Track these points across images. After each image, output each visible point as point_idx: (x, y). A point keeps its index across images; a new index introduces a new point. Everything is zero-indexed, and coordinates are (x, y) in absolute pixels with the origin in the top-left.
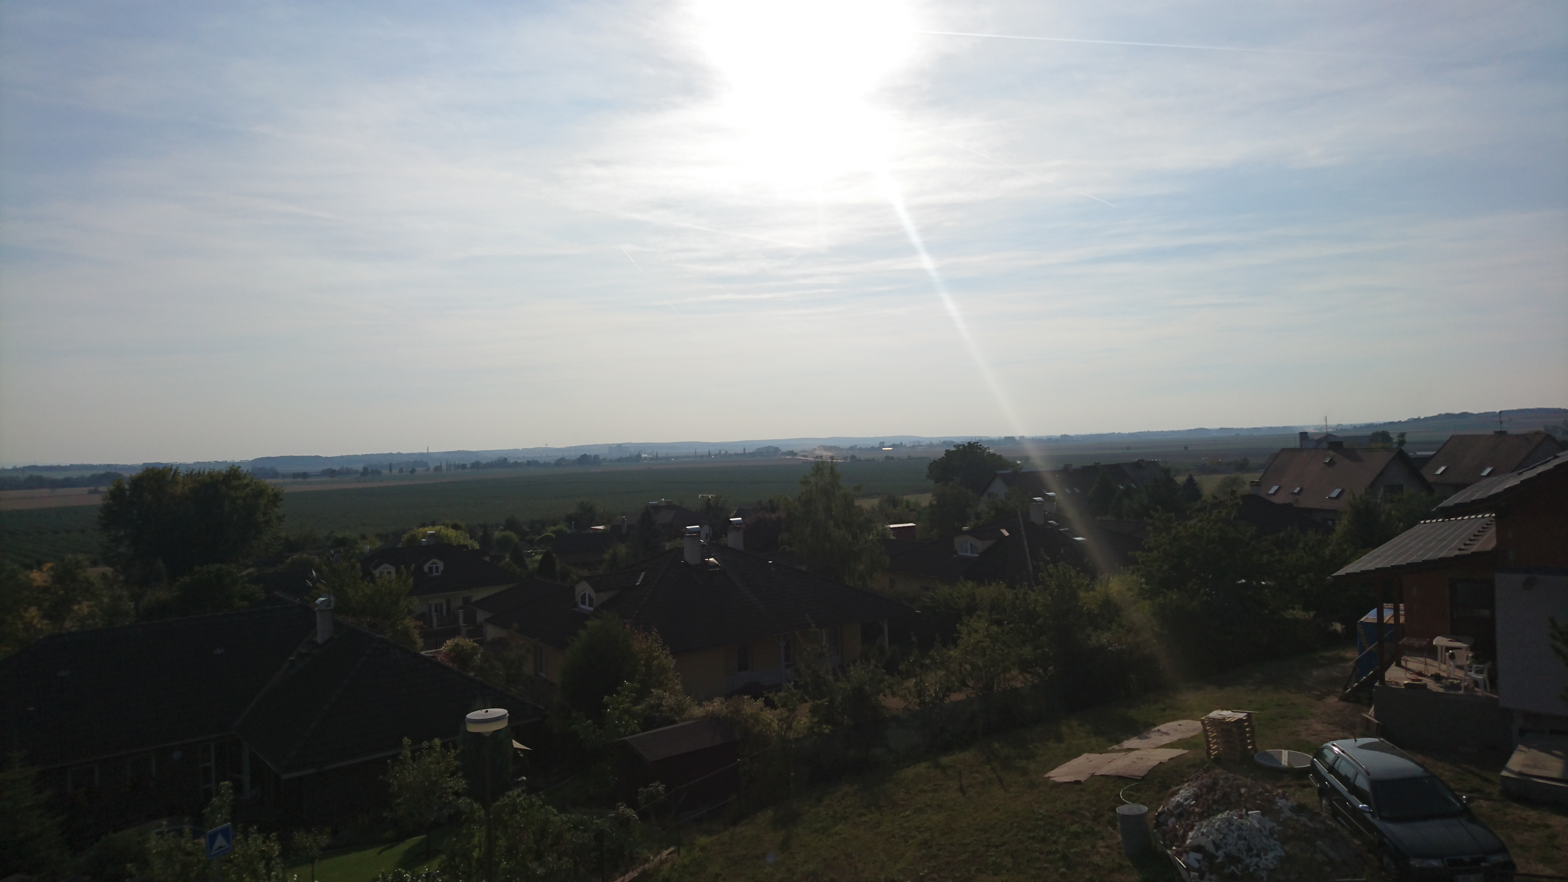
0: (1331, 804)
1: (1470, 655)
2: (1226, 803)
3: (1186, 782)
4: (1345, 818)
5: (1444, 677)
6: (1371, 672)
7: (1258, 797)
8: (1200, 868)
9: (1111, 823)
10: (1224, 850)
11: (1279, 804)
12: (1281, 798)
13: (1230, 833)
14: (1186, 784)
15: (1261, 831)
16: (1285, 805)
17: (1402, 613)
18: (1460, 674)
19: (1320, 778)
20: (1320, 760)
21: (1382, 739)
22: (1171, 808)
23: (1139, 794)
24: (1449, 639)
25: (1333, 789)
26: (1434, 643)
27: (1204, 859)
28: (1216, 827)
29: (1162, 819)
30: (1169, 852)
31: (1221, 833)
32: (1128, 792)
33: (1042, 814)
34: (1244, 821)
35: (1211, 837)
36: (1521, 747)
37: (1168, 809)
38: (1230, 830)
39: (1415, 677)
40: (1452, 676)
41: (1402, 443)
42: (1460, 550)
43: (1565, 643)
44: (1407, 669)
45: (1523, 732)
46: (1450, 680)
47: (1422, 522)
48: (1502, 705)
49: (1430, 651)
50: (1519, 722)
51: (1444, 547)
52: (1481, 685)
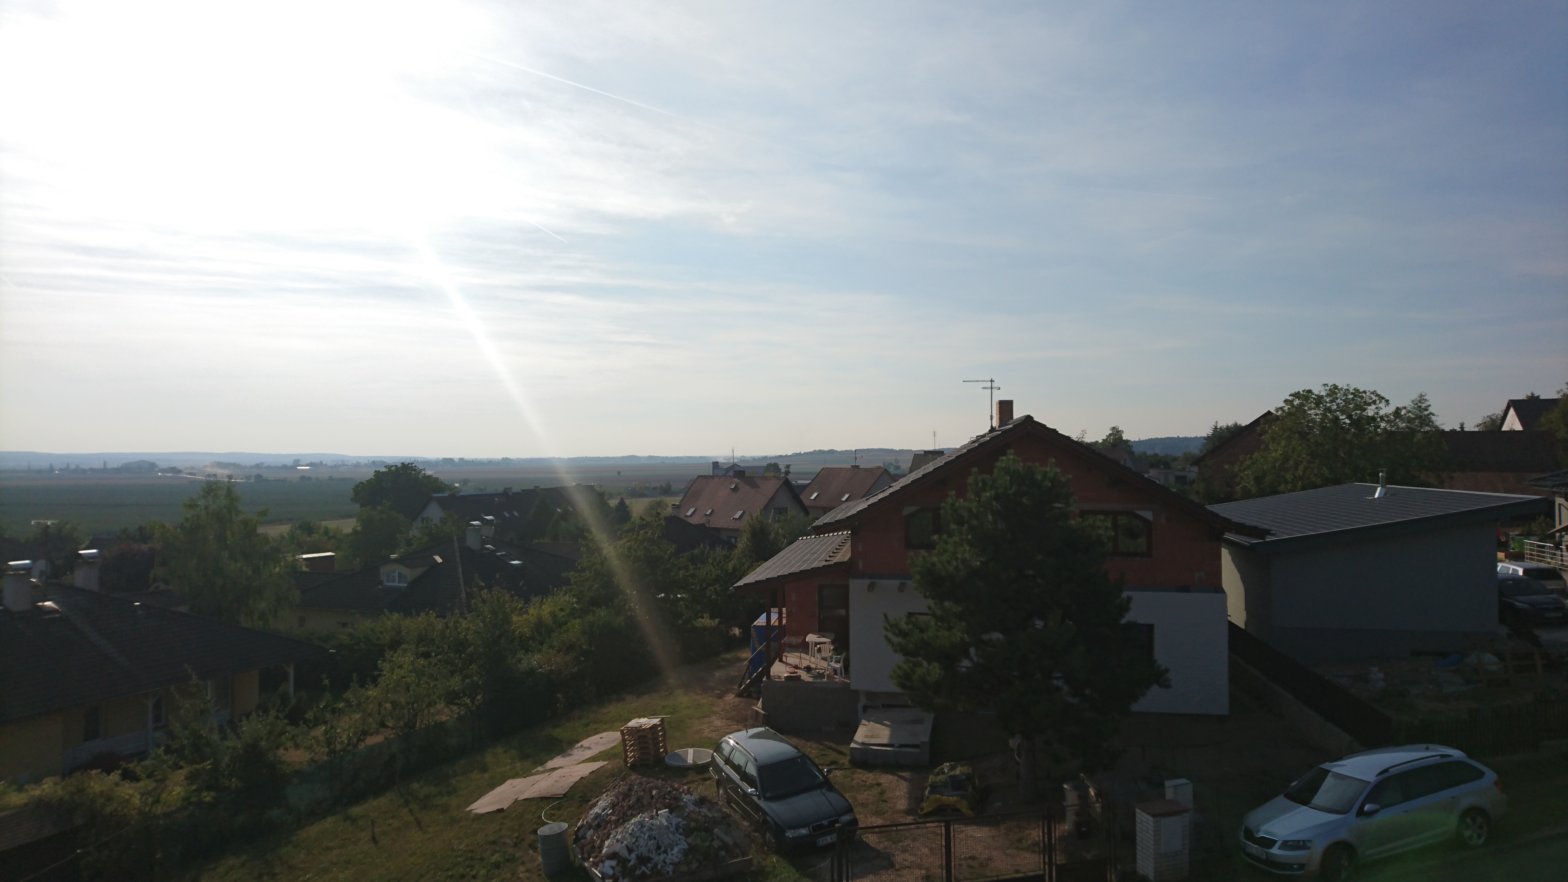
0: (726, 793)
1: (832, 648)
2: (640, 806)
3: (605, 792)
4: (737, 804)
5: (813, 669)
6: (761, 669)
7: (666, 796)
8: (614, 874)
9: (532, 846)
10: (636, 853)
11: (684, 800)
12: (686, 795)
13: (642, 835)
14: (605, 795)
15: (668, 828)
16: (689, 800)
17: (784, 615)
18: (824, 664)
19: (719, 770)
20: (719, 754)
21: (767, 728)
22: (590, 820)
23: (560, 812)
24: (818, 636)
25: (729, 779)
26: (807, 640)
27: (618, 865)
28: (630, 832)
29: (580, 834)
30: (586, 864)
31: (634, 837)
32: (549, 812)
33: (461, 850)
34: (654, 822)
35: (625, 842)
36: (863, 721)
37: (587, 822)
38: (642, 832)
39: (792, 670)
40: (819, 667)
41: (787, 473)
42: (826, 561)
43: (894, 634)
44: (787, 664)
45: (865, 709)
46: (817, 671)
47: (801, 538)
48: (853, 687)
49: (804, 647)
50: (863, 701)
51: (816, 559)
52: (839, 672)
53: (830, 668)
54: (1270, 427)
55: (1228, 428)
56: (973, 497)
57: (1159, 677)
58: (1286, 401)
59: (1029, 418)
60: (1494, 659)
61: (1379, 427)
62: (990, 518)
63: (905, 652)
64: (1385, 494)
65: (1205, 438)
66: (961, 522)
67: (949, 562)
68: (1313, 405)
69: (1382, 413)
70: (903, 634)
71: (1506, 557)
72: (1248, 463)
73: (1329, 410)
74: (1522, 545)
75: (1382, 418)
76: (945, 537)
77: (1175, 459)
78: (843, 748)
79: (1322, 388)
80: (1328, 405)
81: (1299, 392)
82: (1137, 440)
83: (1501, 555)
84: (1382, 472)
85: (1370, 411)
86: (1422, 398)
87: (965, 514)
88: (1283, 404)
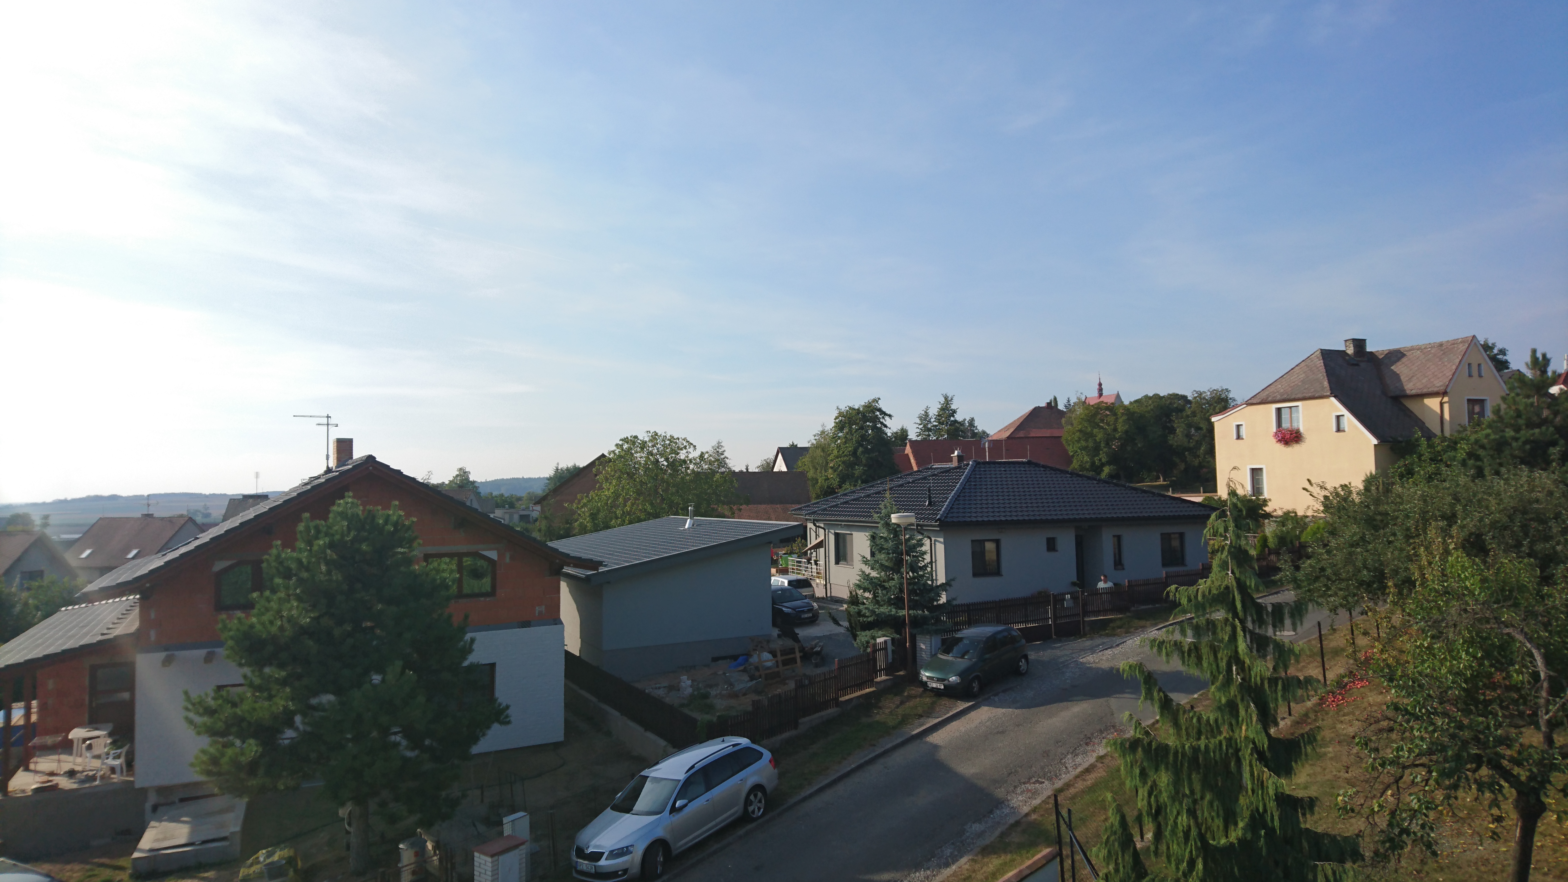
1: (108, 741)
17: (34, 710)
24: (87, 729)
26: (70, 737)
36: (152, 823)
41: (45, 525)
42: (103, 634)
43: (198, 713)
44: (36, 772)
45: (155, 808)
46: (85, 773)
47: (63, 609)
48: (138, 785)
49: (67, 746)
50: (152, 799)
51: (86, 634)
52: (118, 770)
53: (104, 766)
54: (604, 468)
55: (568, 469)
56: (303, 546)
57: (500, 715)
58: (617, 445)
59: (371, 459)
60: (770, 656)
61: (688, 468)
62: (323, 568)
63: (212, 732)
64: (693, 525)
65: (548, 479)
66: (287, 574)
67: (271, 623)
68: (639, 449)
69: (691, 456)
70: (210, 712)
71: (777, 572)
72: (585, 501)
73: (651, 453)
74: (787, 561)
75: (691, 461)
76: (267, 593)
77: (519, 499)
78: (122, 862)
79: (646, 435)
80: (650, 449)
81: (627, 438)
82: (483, 481)
83: (773, 571)
84: (691, 506)
85: (682, 455)
86: (719, 445)
87: (293, 566)
88: (615, 448)
